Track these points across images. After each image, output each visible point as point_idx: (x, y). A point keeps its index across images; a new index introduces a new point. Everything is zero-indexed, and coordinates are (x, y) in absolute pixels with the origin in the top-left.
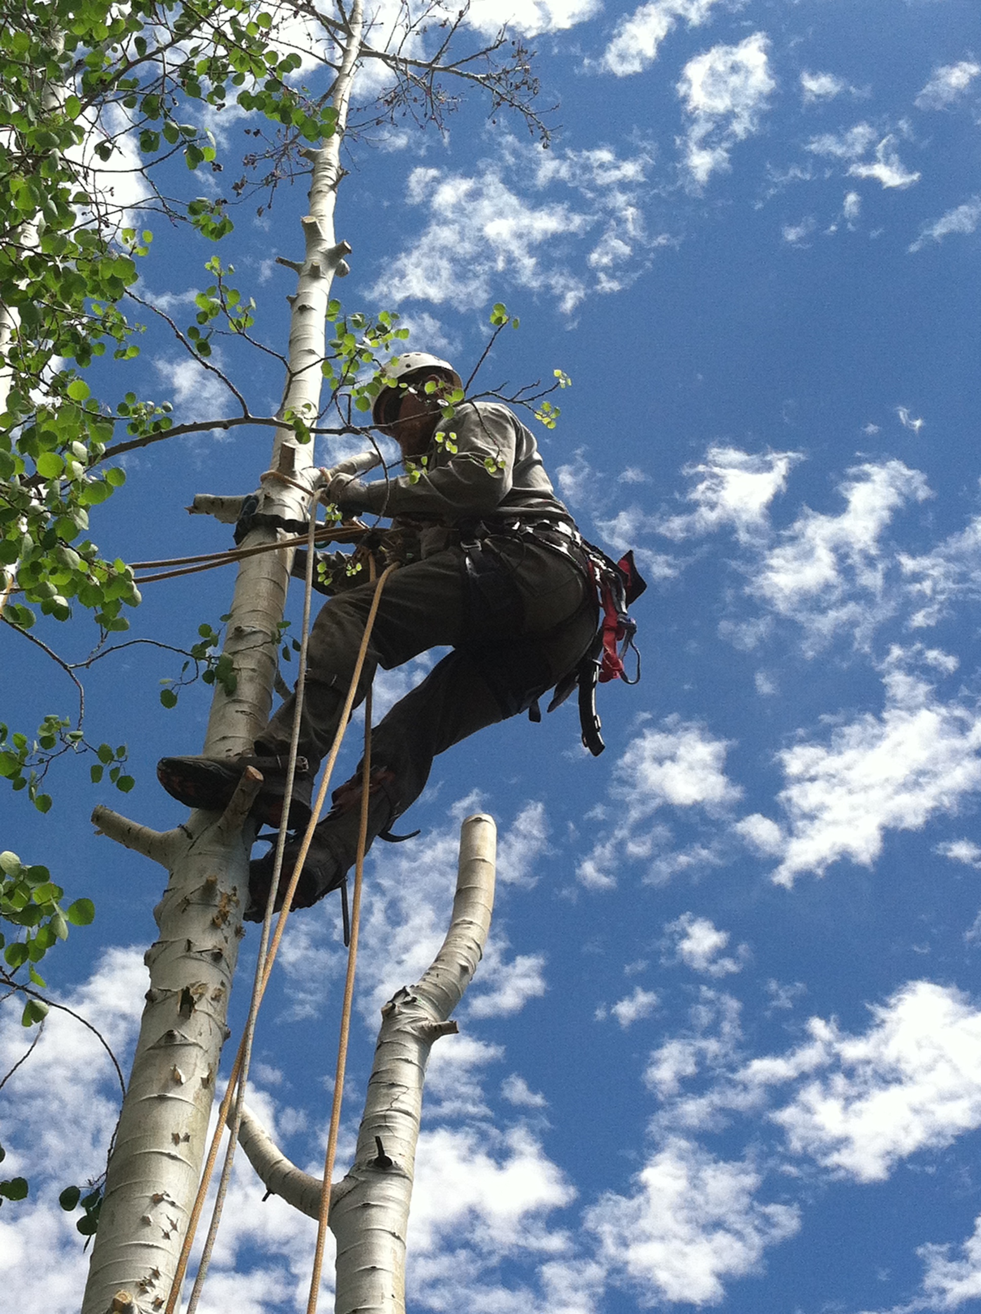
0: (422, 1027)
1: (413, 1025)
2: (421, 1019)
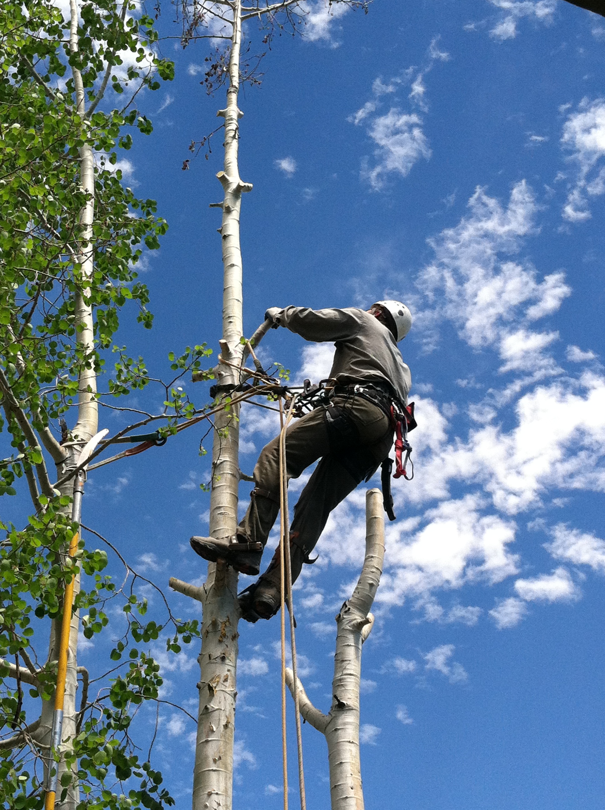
0: (354, 624)
1: (349, 625)
2: (352, 620)
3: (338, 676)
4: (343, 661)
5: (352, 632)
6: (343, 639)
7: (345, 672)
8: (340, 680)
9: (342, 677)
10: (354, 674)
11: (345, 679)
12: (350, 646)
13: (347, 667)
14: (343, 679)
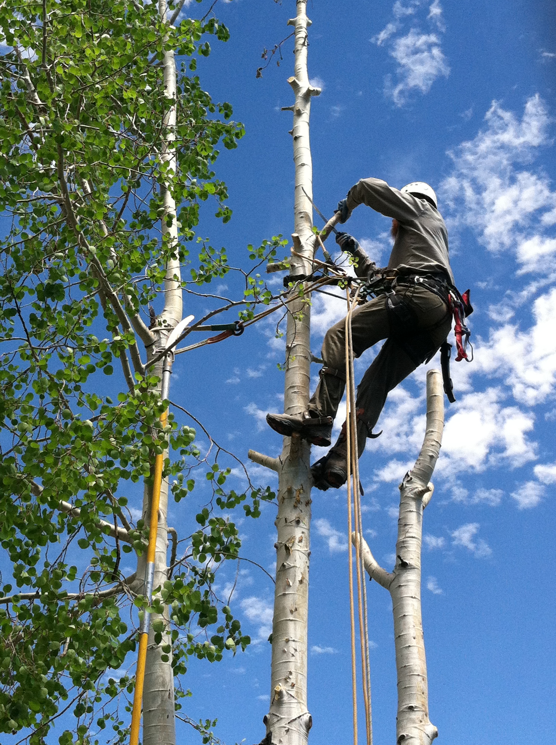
0: (415, 492)
1: (412, 493)
2: (414, 489)
3: (401, 538)
4: (406, 525)
5: (414, 499)
6: (405, 505)
7: (408, 535)
8: (403, 542)
9: (405, 539)
10: (416, 536)
11: (408, 541)
12: (412, 511)
13: (410, 531)
14: (406, 541)
